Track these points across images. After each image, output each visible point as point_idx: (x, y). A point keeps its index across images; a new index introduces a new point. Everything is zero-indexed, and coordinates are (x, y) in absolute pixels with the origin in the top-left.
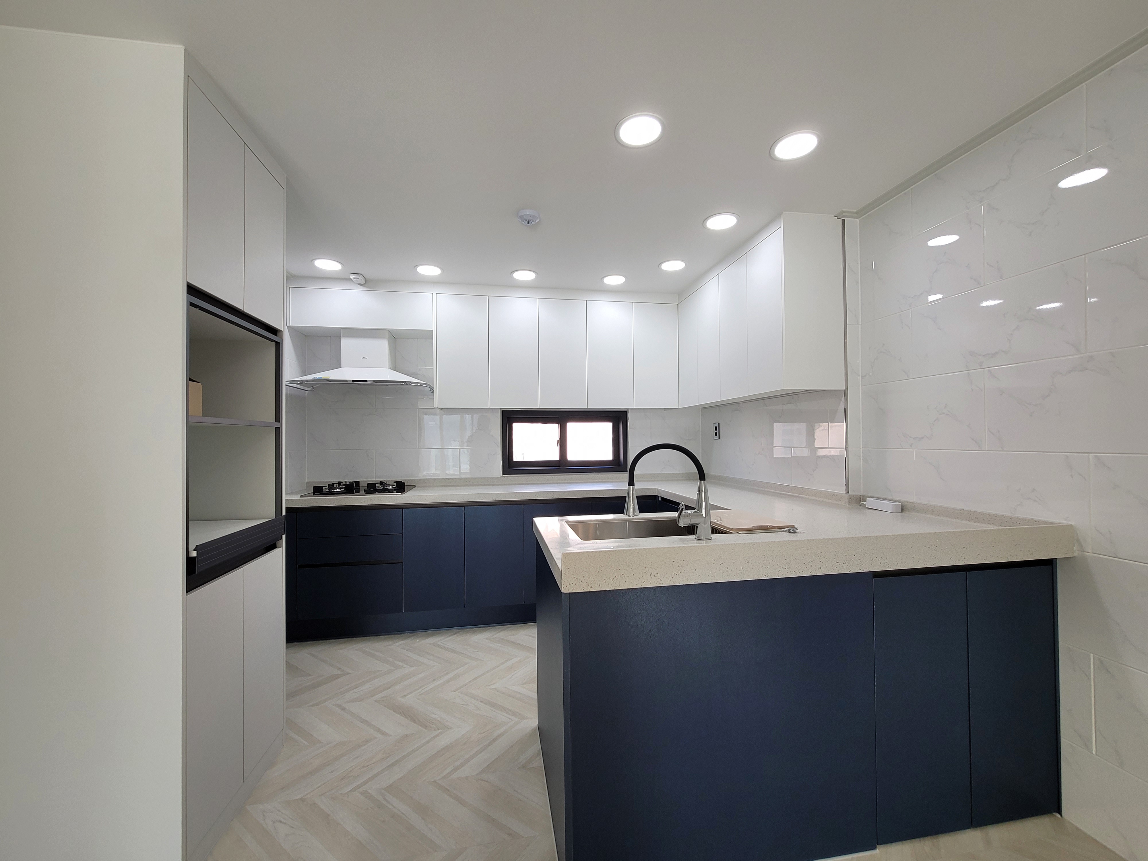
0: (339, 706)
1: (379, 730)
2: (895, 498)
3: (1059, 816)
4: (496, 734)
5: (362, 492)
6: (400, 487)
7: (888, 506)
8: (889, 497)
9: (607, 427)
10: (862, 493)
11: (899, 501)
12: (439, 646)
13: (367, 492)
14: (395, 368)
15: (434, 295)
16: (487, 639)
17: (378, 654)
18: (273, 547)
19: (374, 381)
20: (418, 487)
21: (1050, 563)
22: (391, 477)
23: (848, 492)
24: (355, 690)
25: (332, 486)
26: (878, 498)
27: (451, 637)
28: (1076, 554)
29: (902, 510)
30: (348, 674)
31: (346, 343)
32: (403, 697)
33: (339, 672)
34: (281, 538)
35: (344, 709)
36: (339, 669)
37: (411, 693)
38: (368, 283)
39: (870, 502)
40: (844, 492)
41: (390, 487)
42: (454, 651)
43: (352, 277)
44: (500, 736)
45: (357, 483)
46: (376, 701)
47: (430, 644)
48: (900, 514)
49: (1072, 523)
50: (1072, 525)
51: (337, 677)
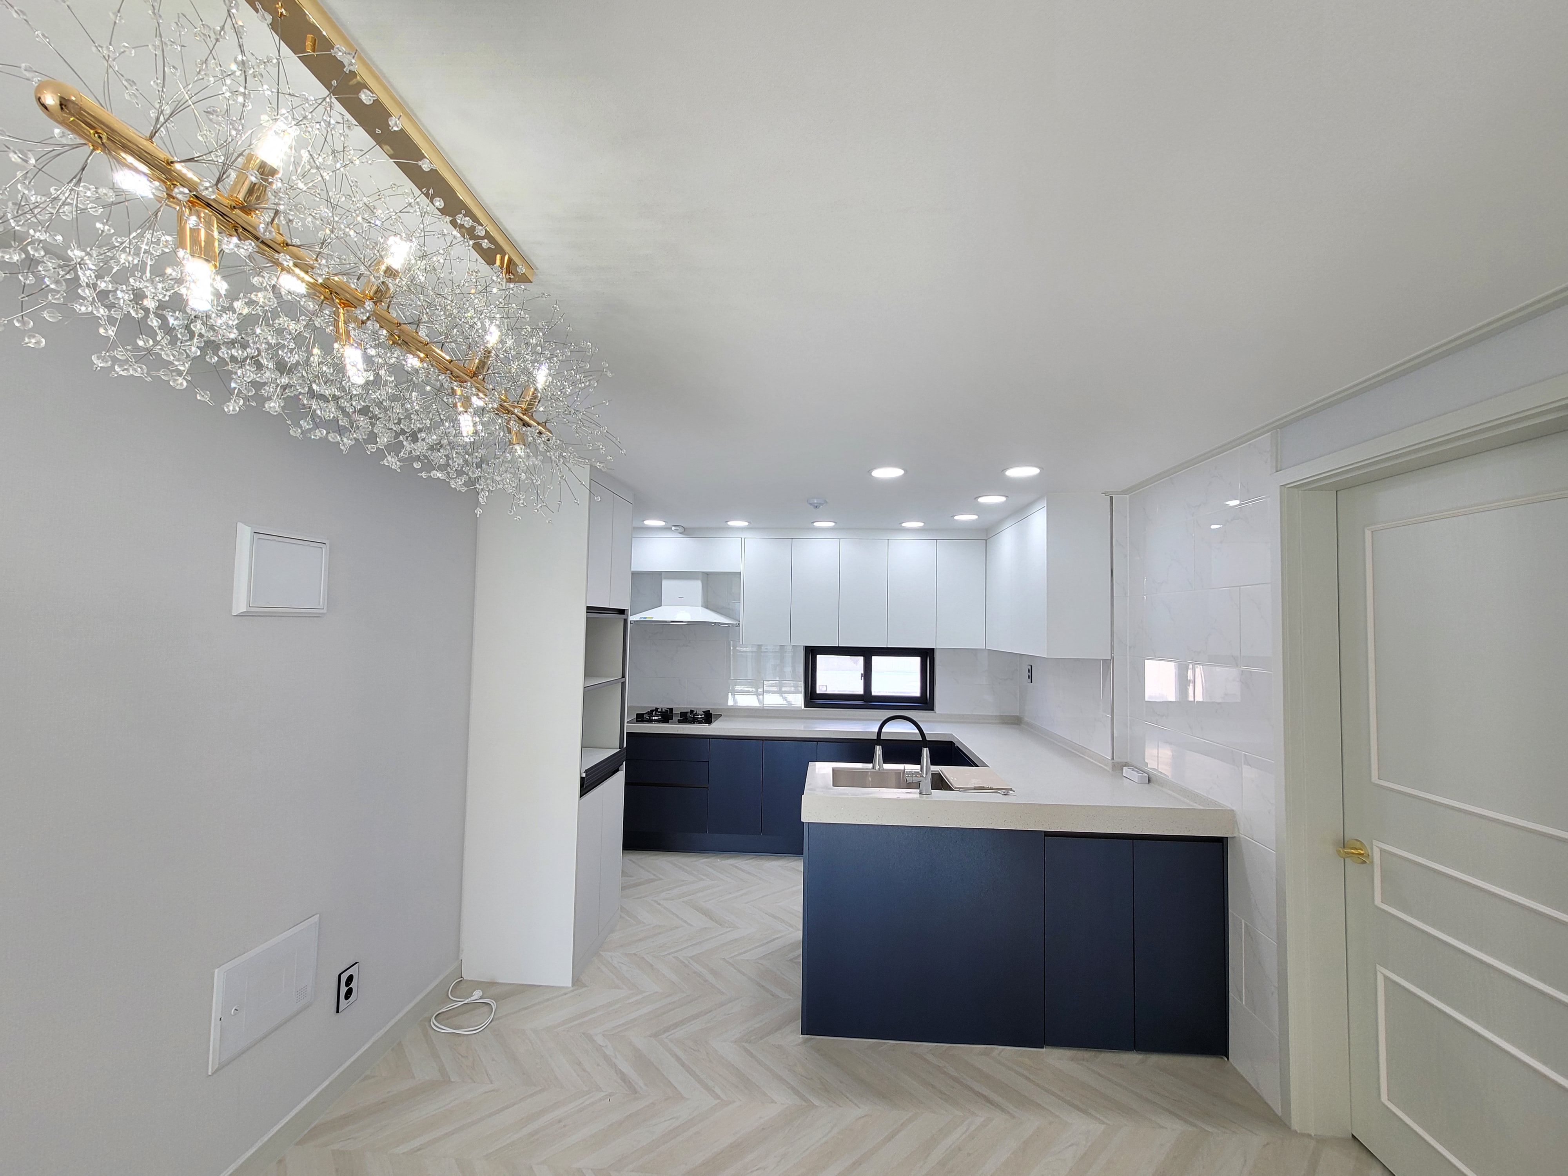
0: (655, 901)
1: (685, 922)
2: (1145, 769)
3: (1226, 1059)
4: (774, 937)
5: (676, 719)
6: (708, 717)
7: (1135, 776)
8: (1141, 769)
9: (916, 661)
10: (1128, 760)
11: (1147, 773)
12: (736, 867)
13: (680, 722)
14: (707, 605)
15: (743, 539)
16: (779, 866)
17: (685, 867)
18: (617, 770)
19: (689, 622)
20: (726, 716)
21: (1224, 841)
22: (700, 705)
23: (1113, 759)
24: (667, 892)
25: (650, 713)
26: (1134, 768)
27: (749, 861)
28: (1235, 835)
29: (1149, 781)
30: (662, 879)
31: (666, 584)
32: (704, 902)
33: (655, 877)
34: (622, 764)
35: (659, 904)
36: (654, 875)
37: (711, 900)
38: (686, 532)
39: (1127, 771)
40: (1108, 756)
41: (700, 716)
42: (749, 873)
43: (673, 528)
44: (777, 938)
45: (671, 710)
46: (683, 902)
47: (730, 864)
48: (1147, 786)
49: (1234, 808)
50: (1233, 810)
51: (653, 881)
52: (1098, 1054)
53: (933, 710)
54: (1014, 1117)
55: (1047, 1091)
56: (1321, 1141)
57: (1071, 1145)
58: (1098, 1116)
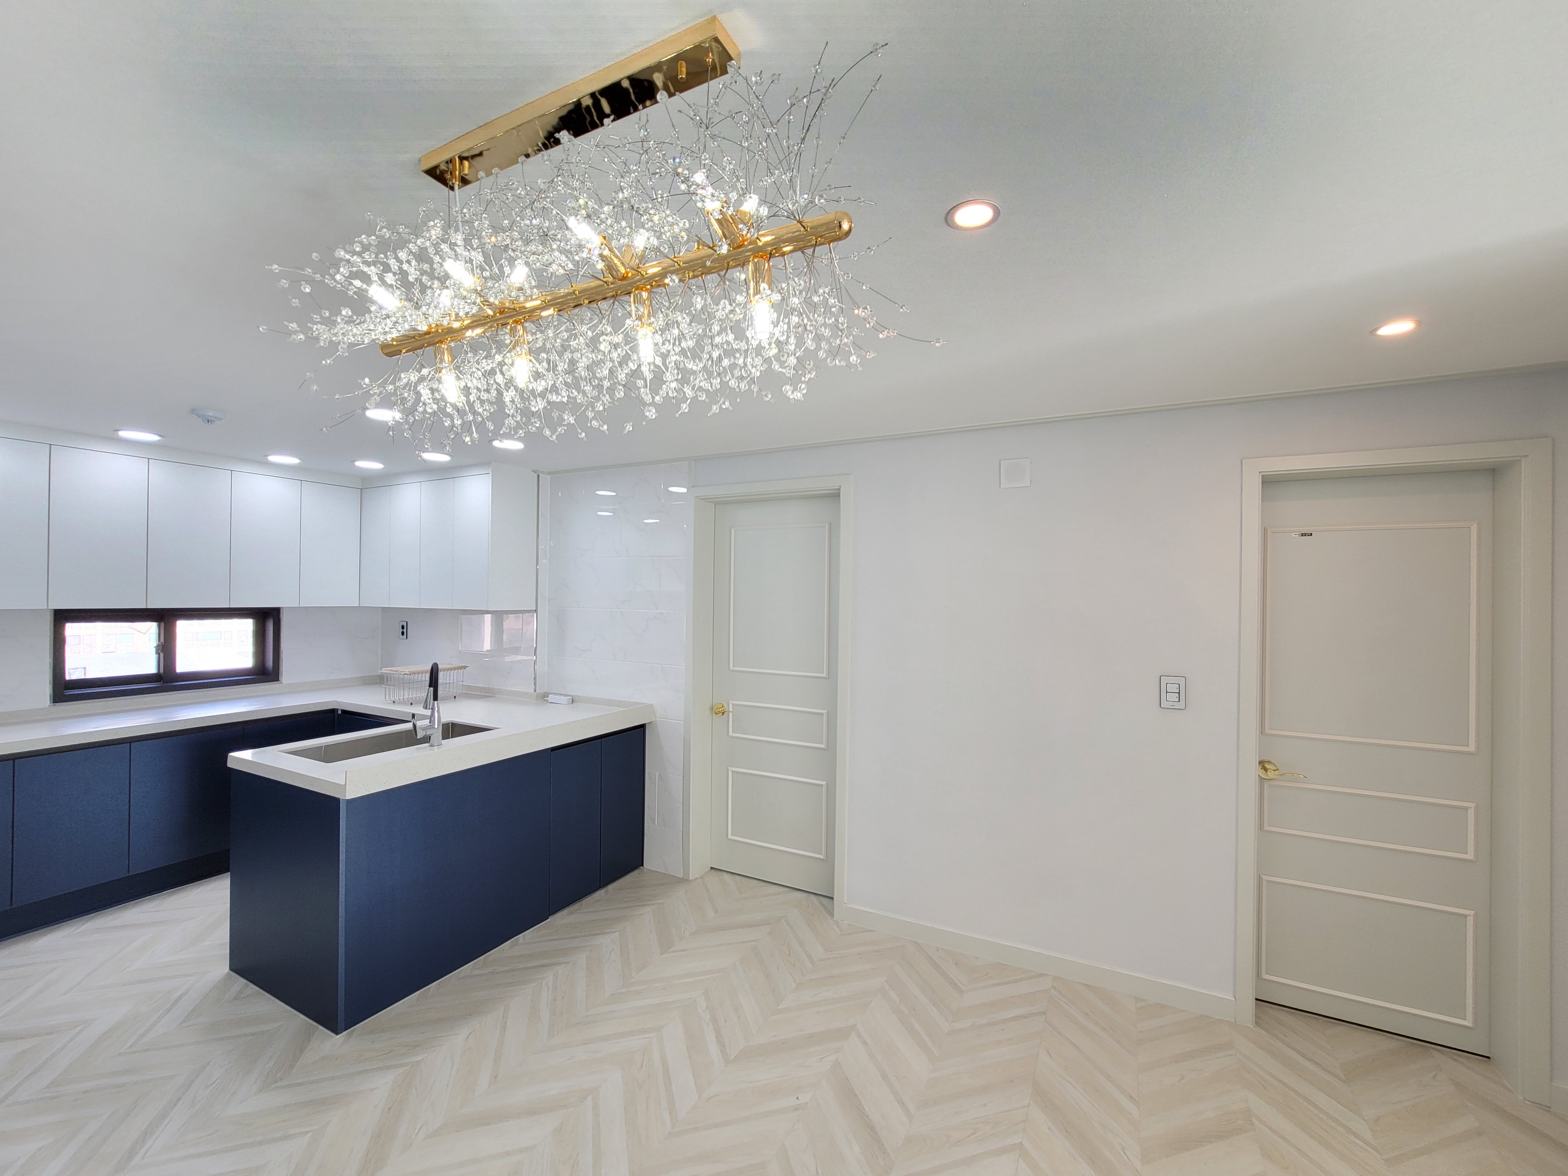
2: (569, 694)
3: (642, 868)
7: (564, 700)
8: (564, 693)
9: (247, 625)
10: (546, 691)
11: (570, 696)
21: (642, 727)
23: (535, 691)
26: (557, 694)
28: (653, 720)
29: (572, 702)
39: (551, 698)
40: (533, 691)
48: (571, 705)
49: (652, 703)
52: (581, 903)
53: (278, 681)
54: (569, 963)
55: (573, 938)
56: (702, 877)
57: (611, 952)
58: (608, 931)
